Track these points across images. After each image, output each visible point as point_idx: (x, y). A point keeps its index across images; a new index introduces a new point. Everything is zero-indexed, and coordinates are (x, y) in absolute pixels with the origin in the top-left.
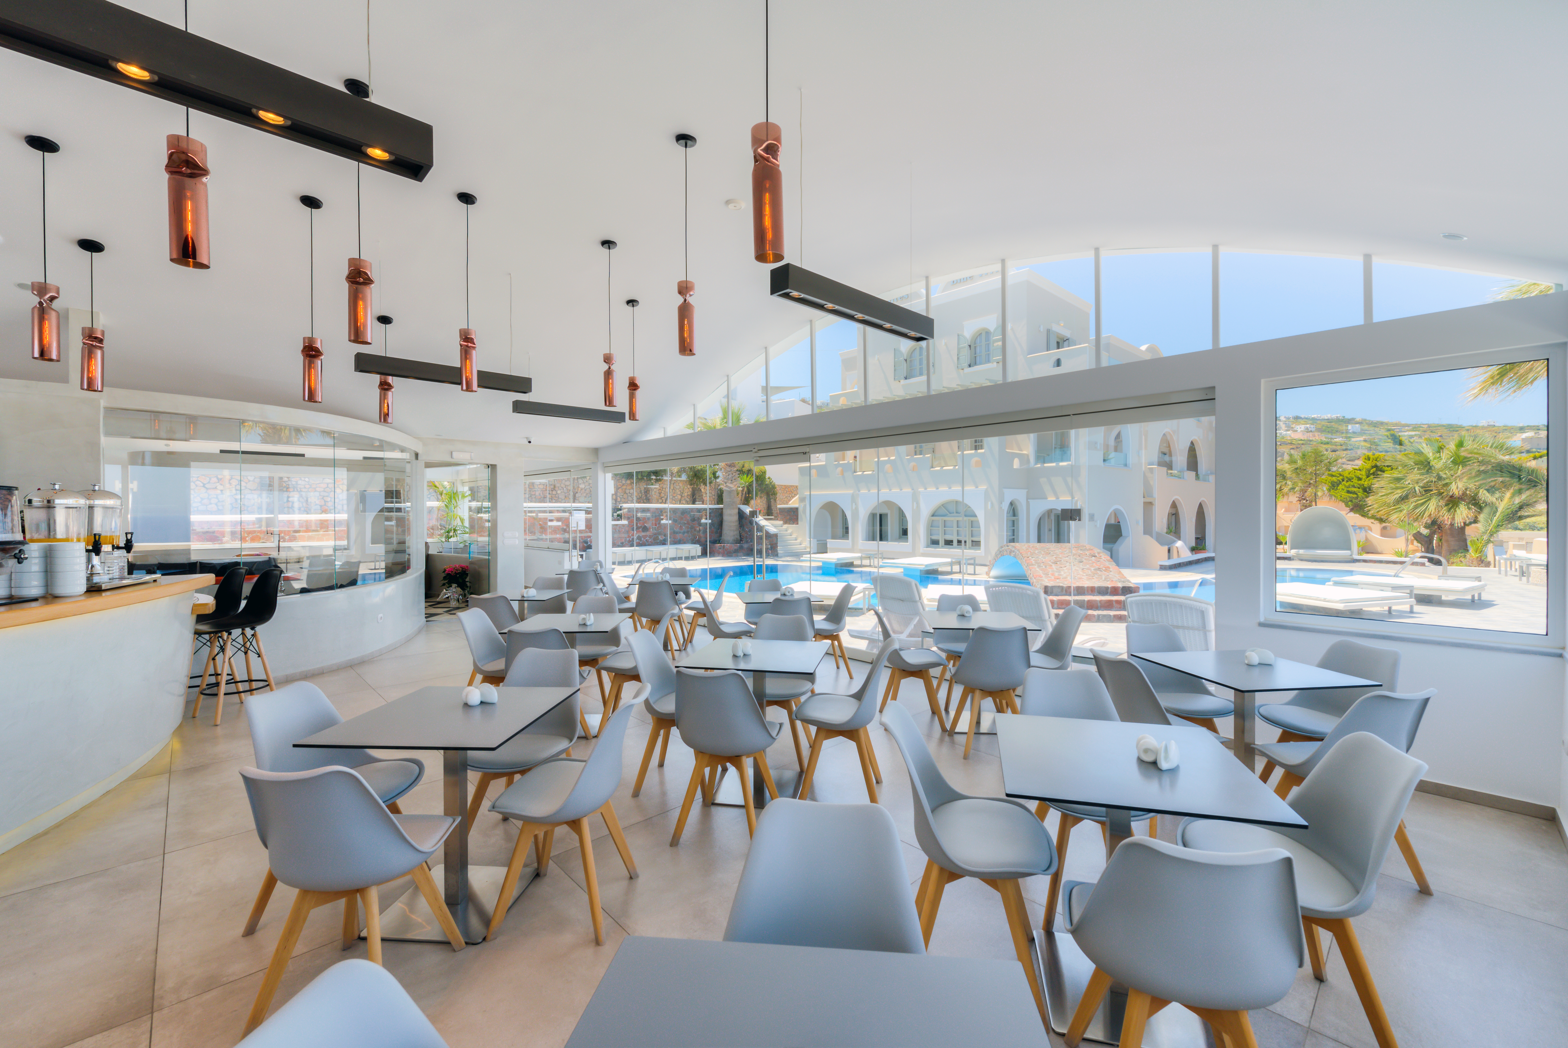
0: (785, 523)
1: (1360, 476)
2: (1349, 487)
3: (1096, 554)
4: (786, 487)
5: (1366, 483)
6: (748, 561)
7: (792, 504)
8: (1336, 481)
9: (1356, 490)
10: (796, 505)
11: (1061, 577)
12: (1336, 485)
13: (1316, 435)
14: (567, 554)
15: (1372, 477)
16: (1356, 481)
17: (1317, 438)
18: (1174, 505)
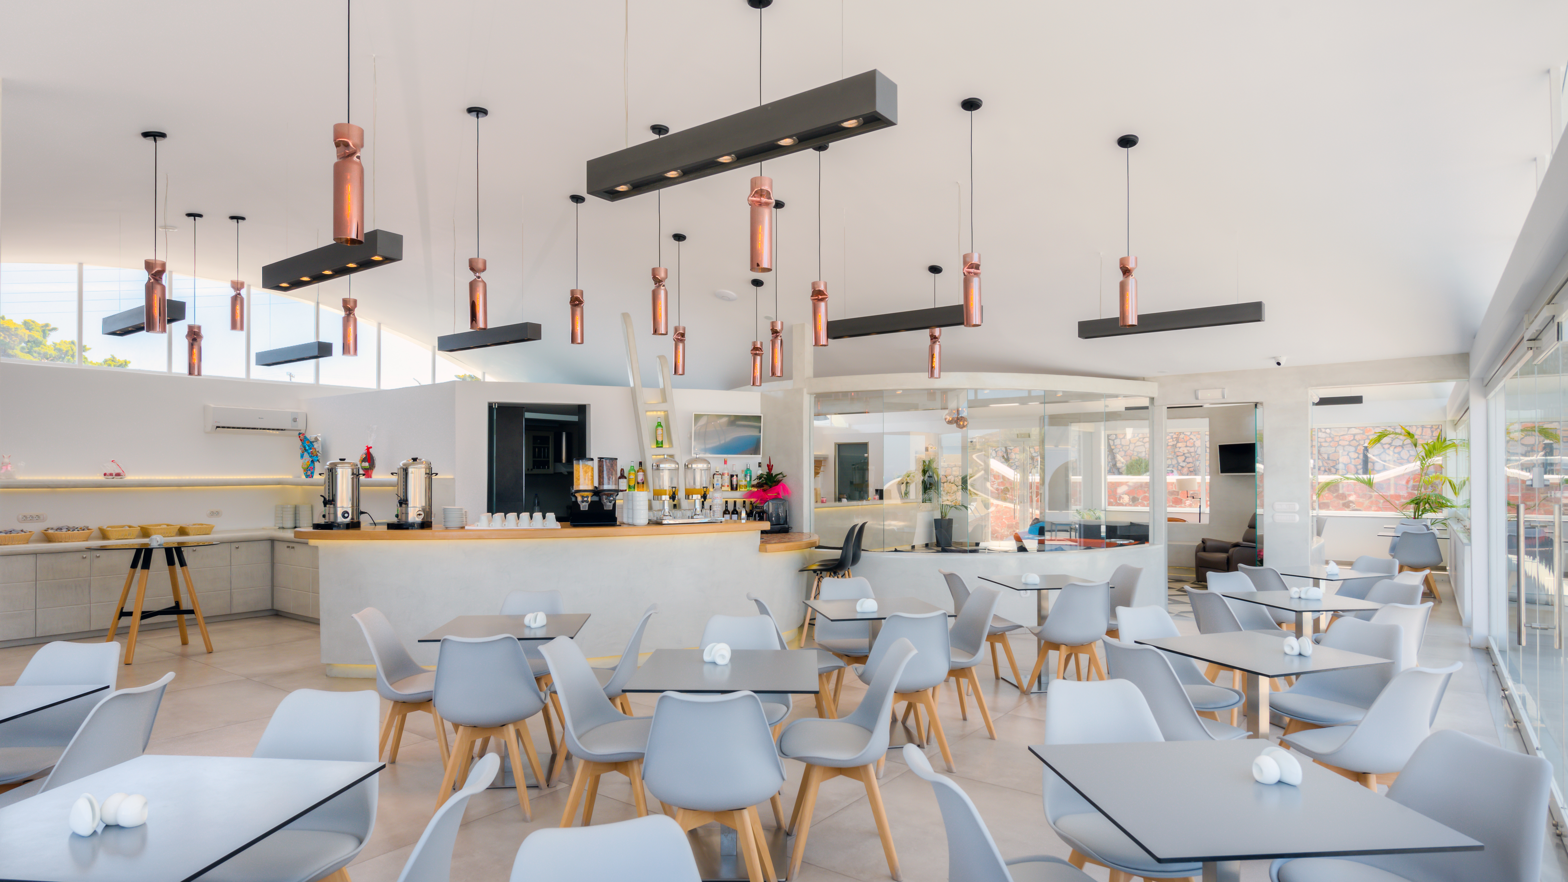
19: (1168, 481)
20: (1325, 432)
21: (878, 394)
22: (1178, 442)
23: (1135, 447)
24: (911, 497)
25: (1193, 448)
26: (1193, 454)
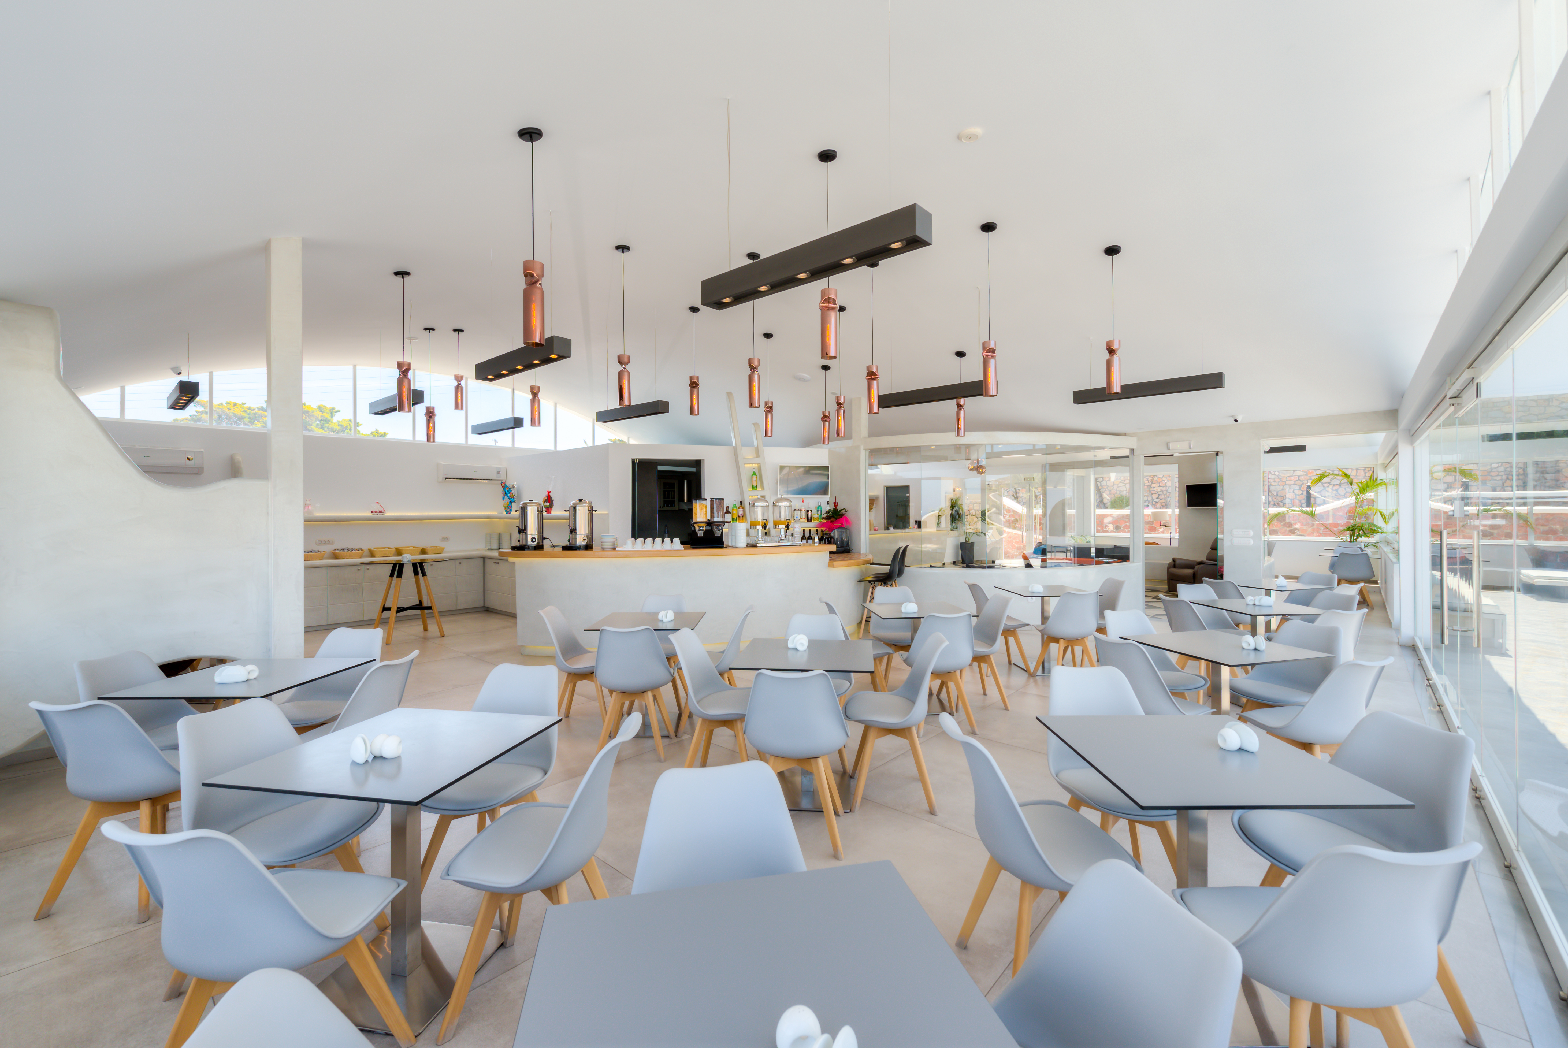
19: (1145, 513)
20: (1274, 474)
21: (917, 449)
22: (1152, 483)
23: (1118, 487)
24: (942, 527)
25: (1165, 488)
26: (1165, 492)
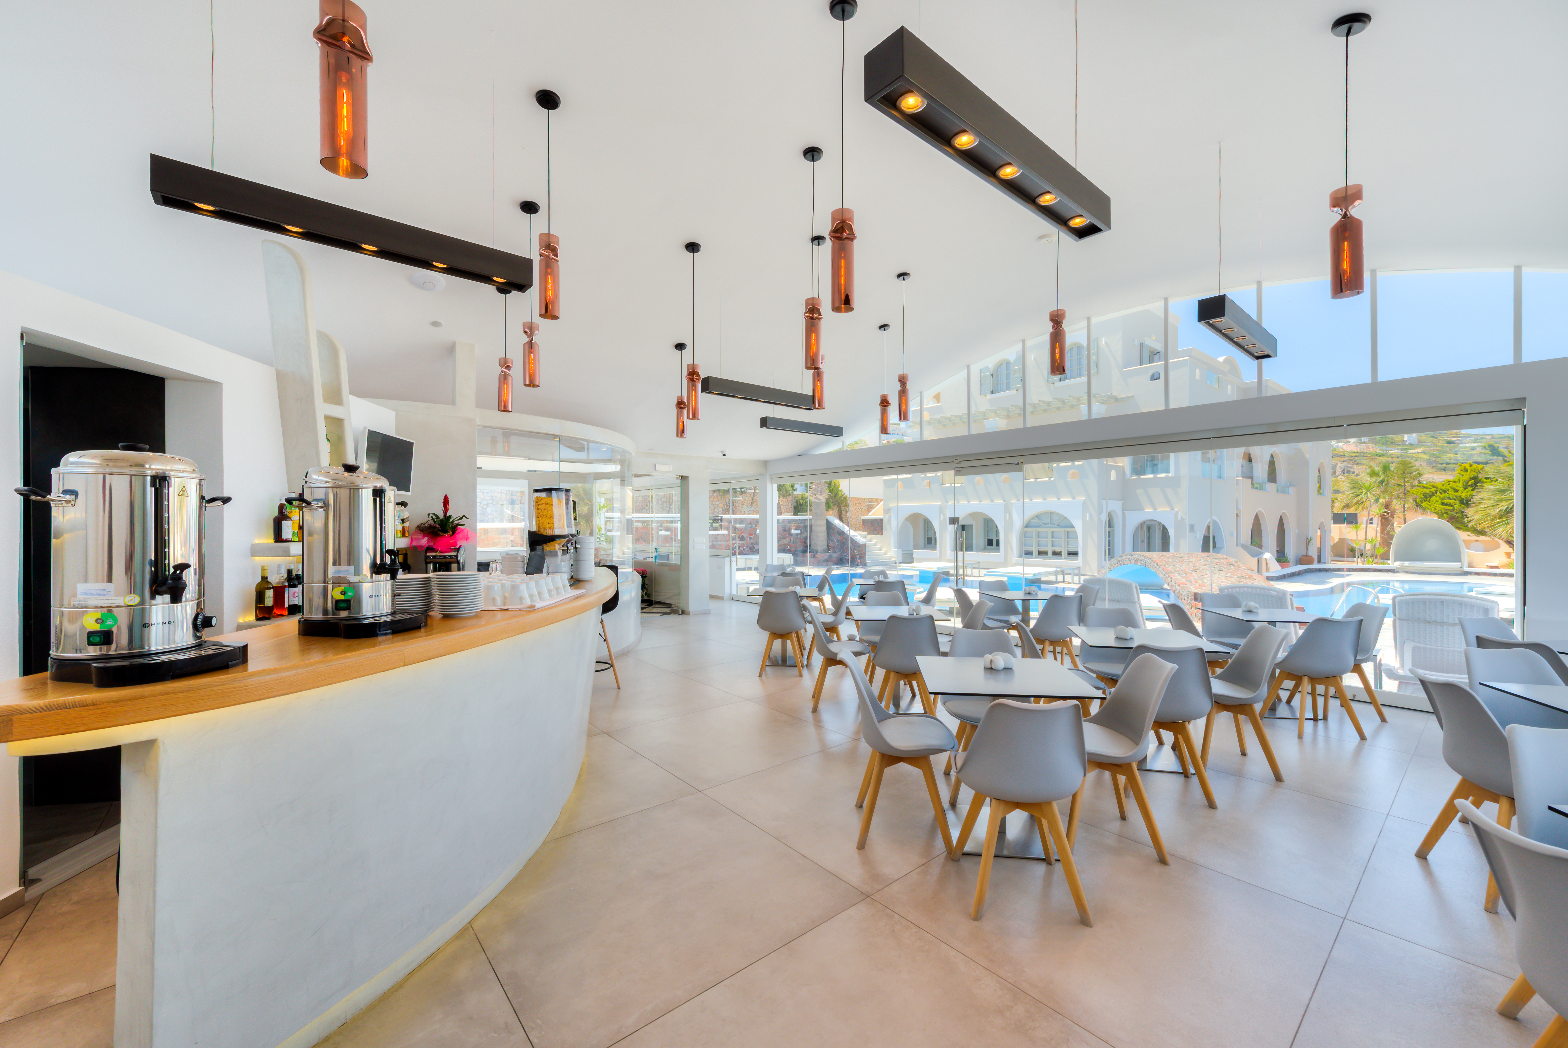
0: (869, 533)
1: (1457, 488)
2: (1444, 499)
3: (1234, 563)
4: (856, 499)
5: (1463, 494)
6: (839, 569)
7: (871, 515)
8: (1429, 492)
9: (1452, 501)
10: (880, 516)
11: (1206, 584)
12: (1428, 496)
13: (1370, 447)
14: (727, 559)
15: (1470, 489)
16: (1452, 493)
17: (1371, 450)
18: (1257, 518)
